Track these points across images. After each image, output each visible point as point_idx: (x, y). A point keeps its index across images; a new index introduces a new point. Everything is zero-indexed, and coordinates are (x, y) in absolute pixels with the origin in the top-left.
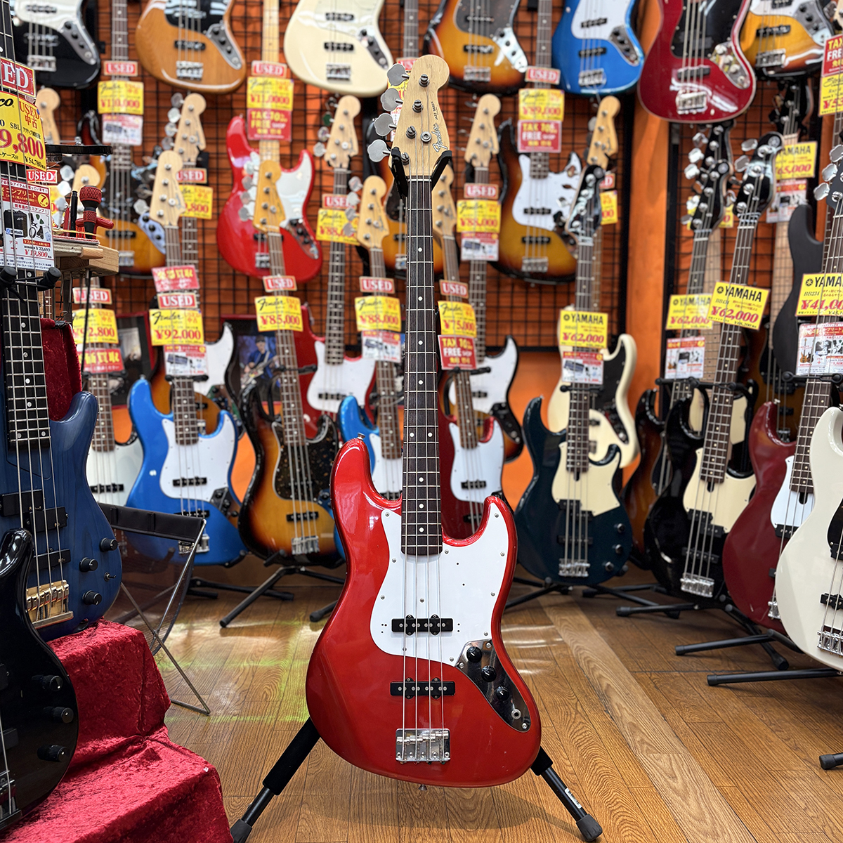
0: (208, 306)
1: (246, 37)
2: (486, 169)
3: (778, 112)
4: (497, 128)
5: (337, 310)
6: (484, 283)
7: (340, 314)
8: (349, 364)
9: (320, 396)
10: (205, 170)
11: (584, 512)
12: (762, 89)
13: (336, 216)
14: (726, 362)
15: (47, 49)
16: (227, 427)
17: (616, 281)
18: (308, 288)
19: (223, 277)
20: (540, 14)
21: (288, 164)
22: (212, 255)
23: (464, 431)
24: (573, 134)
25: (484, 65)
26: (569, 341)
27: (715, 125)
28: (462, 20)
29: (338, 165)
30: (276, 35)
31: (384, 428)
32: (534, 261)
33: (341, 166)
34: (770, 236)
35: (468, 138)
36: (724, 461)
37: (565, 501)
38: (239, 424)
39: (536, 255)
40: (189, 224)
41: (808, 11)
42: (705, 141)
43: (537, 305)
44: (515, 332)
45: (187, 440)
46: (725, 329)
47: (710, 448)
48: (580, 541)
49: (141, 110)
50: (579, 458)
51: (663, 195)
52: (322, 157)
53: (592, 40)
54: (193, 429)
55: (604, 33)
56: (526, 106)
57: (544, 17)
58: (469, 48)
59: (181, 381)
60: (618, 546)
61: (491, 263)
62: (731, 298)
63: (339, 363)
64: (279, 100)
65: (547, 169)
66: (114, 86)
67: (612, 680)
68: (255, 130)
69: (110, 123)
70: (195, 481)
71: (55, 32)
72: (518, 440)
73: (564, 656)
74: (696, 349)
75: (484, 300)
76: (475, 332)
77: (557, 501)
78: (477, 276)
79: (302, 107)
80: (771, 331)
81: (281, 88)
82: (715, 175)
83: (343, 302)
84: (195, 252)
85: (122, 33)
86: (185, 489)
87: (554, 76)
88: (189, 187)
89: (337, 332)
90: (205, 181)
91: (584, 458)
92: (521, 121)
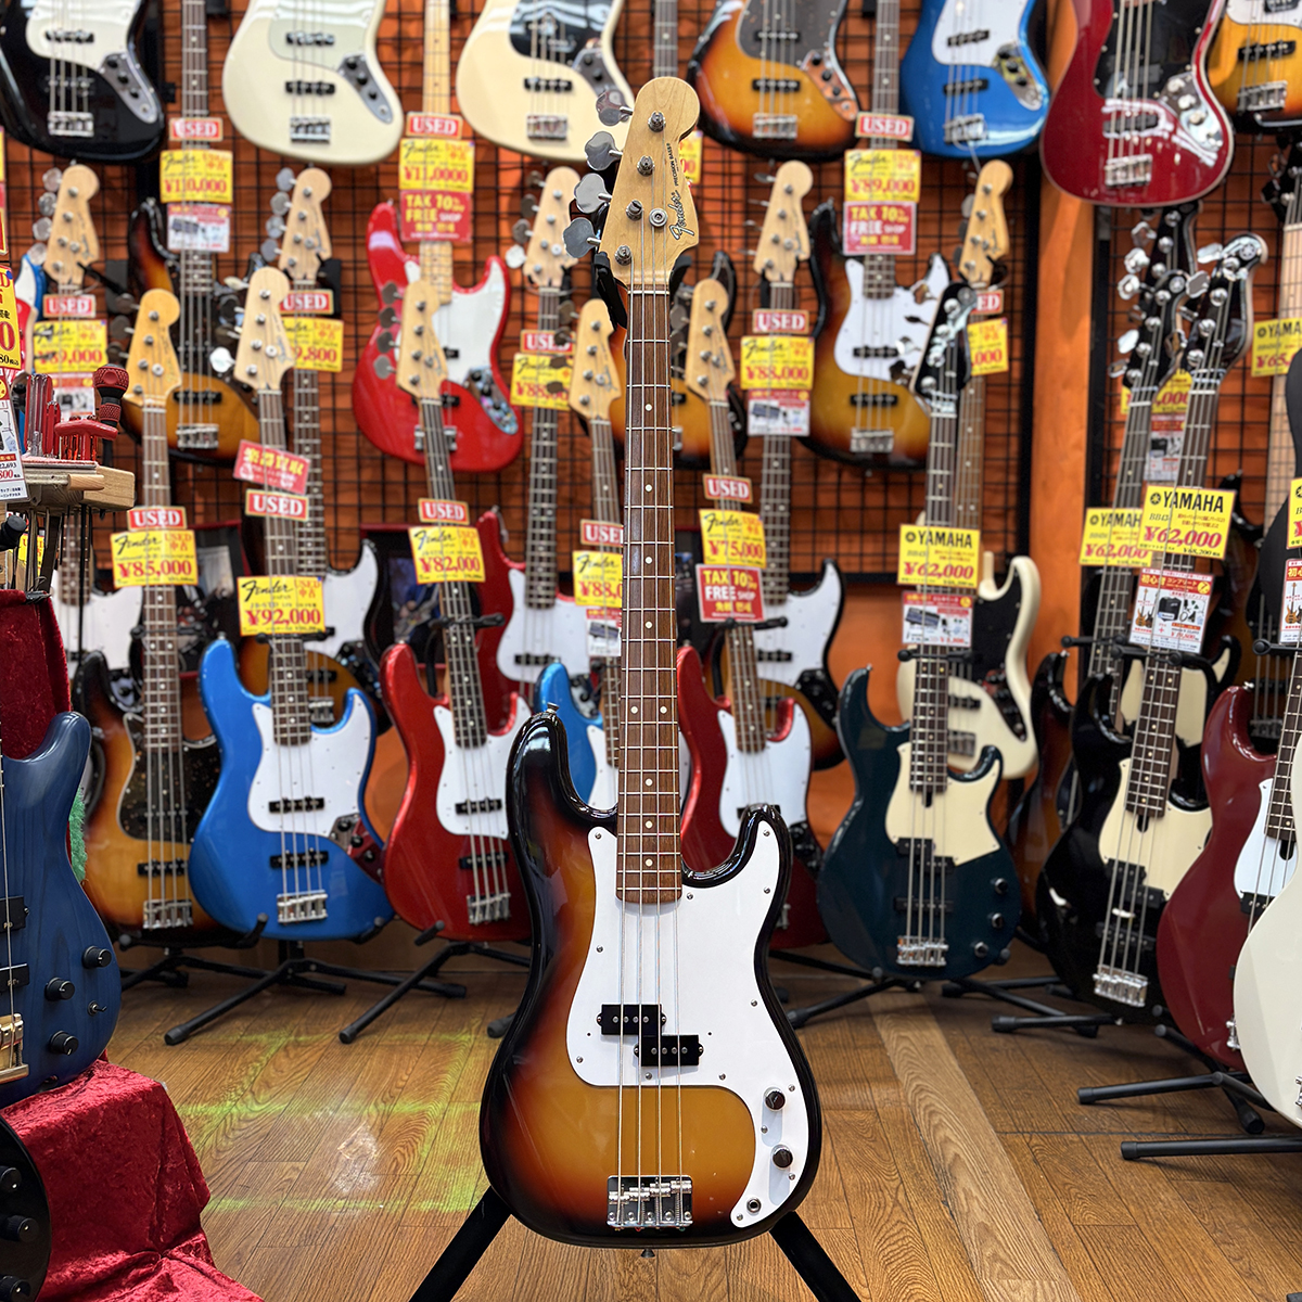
0: (340, 510)
1: (401, 70)
2: (789, 285)
3: (1278, 187)
4: (806, 213)
5: (544, 519)
6: (786, 471)
7: (549, 525)
8: (563, 605)
9: (518, 660)
10: (330, 293)
11: (938, 859)
12: (1253, 146)
13: (542, 365)
15: (80, 100)
16: (360, 712)
17: (1013, 463)
18: (503, 479)
19: (365, 463)
20: (879, 25)
21: (469, 278)
22: (346, 425)
23: (742, 723)
24: (941, 221)
25: (787, 112)
26: (915, 575)
27: (1168, 210)
28: (750, 38)
29: (546, 282)
30: (445, 69)
31: (611, 717)
32: (870, 434)
33: (550, 284)
35: (758, 237)
36: (1165, 781)
37: (908, 840)
39: (874, 423)
42: (1152, 235)
44: (843, 549)
45: (293, 738)
47: (1142, 759)
48: (932, 906)
49: (228, 195)
50: (930, 769)
51: (1086, 324)
52: (521, 267)
53: (964, 66)
54: (302, 720)
55: (984, 55)
56: (857, 179)
57: (887, 29)
58: (761, 84)
59: (283, 641)
61: (800, 439)
62: (1174, 511)
63: (548, 606)
64: (450, 175)
65: (891, 282)
66: (187, 159)
67: (964, 1147)
68: (413, 223)
69: (180, 217)
70: (304, 804)
71: (91, 73)
75: (786, 501)
76: (763, 560)
77: (895, 840)
78: (774, 465)
79: (493, 184)
81: (453, 155)
82: (1164, 295)
83: (553, 505)
84: (316, 425)
85: (197, 72)
86: (289, 816)
87: (903, 127)
88: (304, 321)
89: (544, 554)
90: (331, 311)
91: (940, 769)
92: (847, 204)
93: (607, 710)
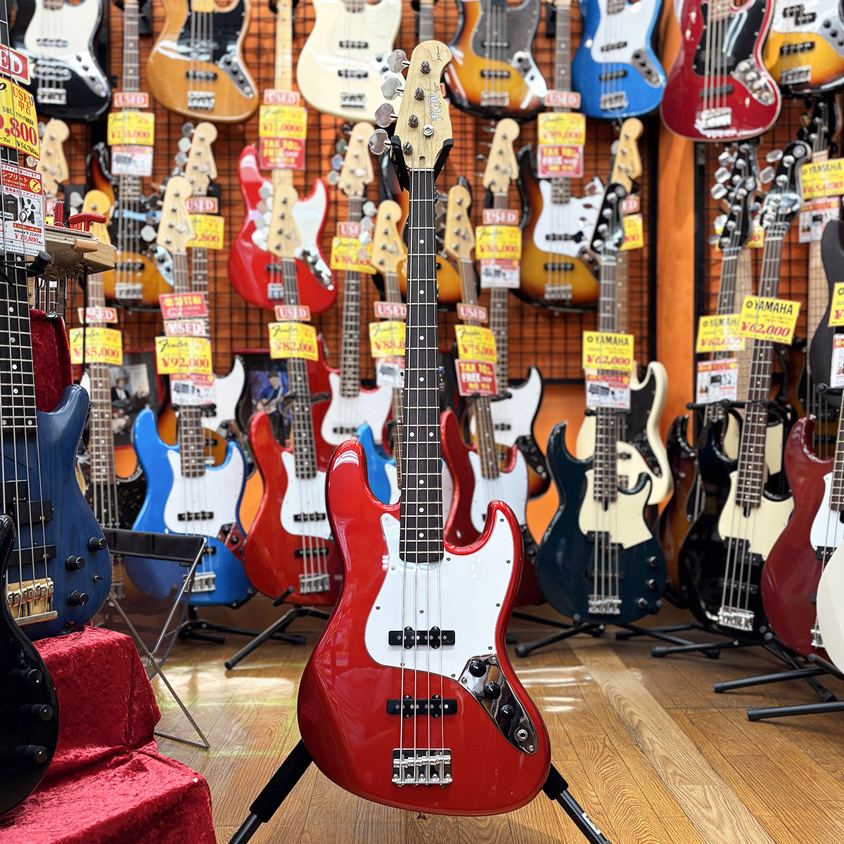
0: (219, 341)
1: (259, 68)
2: (505, 194)
3: (806, 130)
4: (516, 155)
5: (352, 340)
6: (505, 310)
7: (356, 345)
8: (365, 396)
9: (335, 430)
10: (216, 200)
11: (613, 545)
12: (789, 108)
13: (351, 245)
14: (758, 379)
15: (58, 83)
16: (236, 460)
17: (645, 310)
18: (324, 319)
19: (235, 311)
20: (558, 38)
21: (302, 195)
22: (223, 289)
23: (485, 460)
24: (596, 160)
25: (502, 90)
26: (593, 363)
27: (741, 143)
28: (479, 45)
29: (353, 193)
30: (289, 64)
32: (557, 288)
33: (356, 194)
34: (804, 258)
35: (486, 164)
36: (760, 484)
37: (594, 532)
38: (249, 460)
39: (559, 282)
40: (200, 255)
41: (833, 27)
42: (732, 160)
43: (562, 335)
44: (540, 363)
45: (194, 472)
46: (756, 344)
47: (745, 471)
48: (610, 575)
49: (151, 140)
50: (607, 486)
51: (691, 217)
52: (336, 186)
53: (612, 64)
54: (200, 461)
55: (624, 56)
56: (546, 131)
57: (563, 43)
58: (486, 73)
59: (188, 410)
60: (651, 581)
61: (512, 291)
62: (761, 312)
63: (354, 396)
64: (292, 128)
65: (569, 194)
66: (125, 118)
67: (644, 716)
68: (268, 158)
69: (120, 154)
70: (201, 516)
72: (544, 475)
73: (594, 694)
74: (728, 372)
75: (506, 328)
76: (495, 360)
77: (585, 532)
78: (498, 304)
79: (317, 137)
80: (808, 355)
81: (294, 116)
82: (742, 192)
83: (358, 332)
84: (206, 284)
85: (133, 65)
86: (190, 524)
87: (574, 99)
88: (199, 217)
89: (352, 363)
90: (216, 211)
91: (613, 486)
92: (540, 146)
93: (397, 453)
